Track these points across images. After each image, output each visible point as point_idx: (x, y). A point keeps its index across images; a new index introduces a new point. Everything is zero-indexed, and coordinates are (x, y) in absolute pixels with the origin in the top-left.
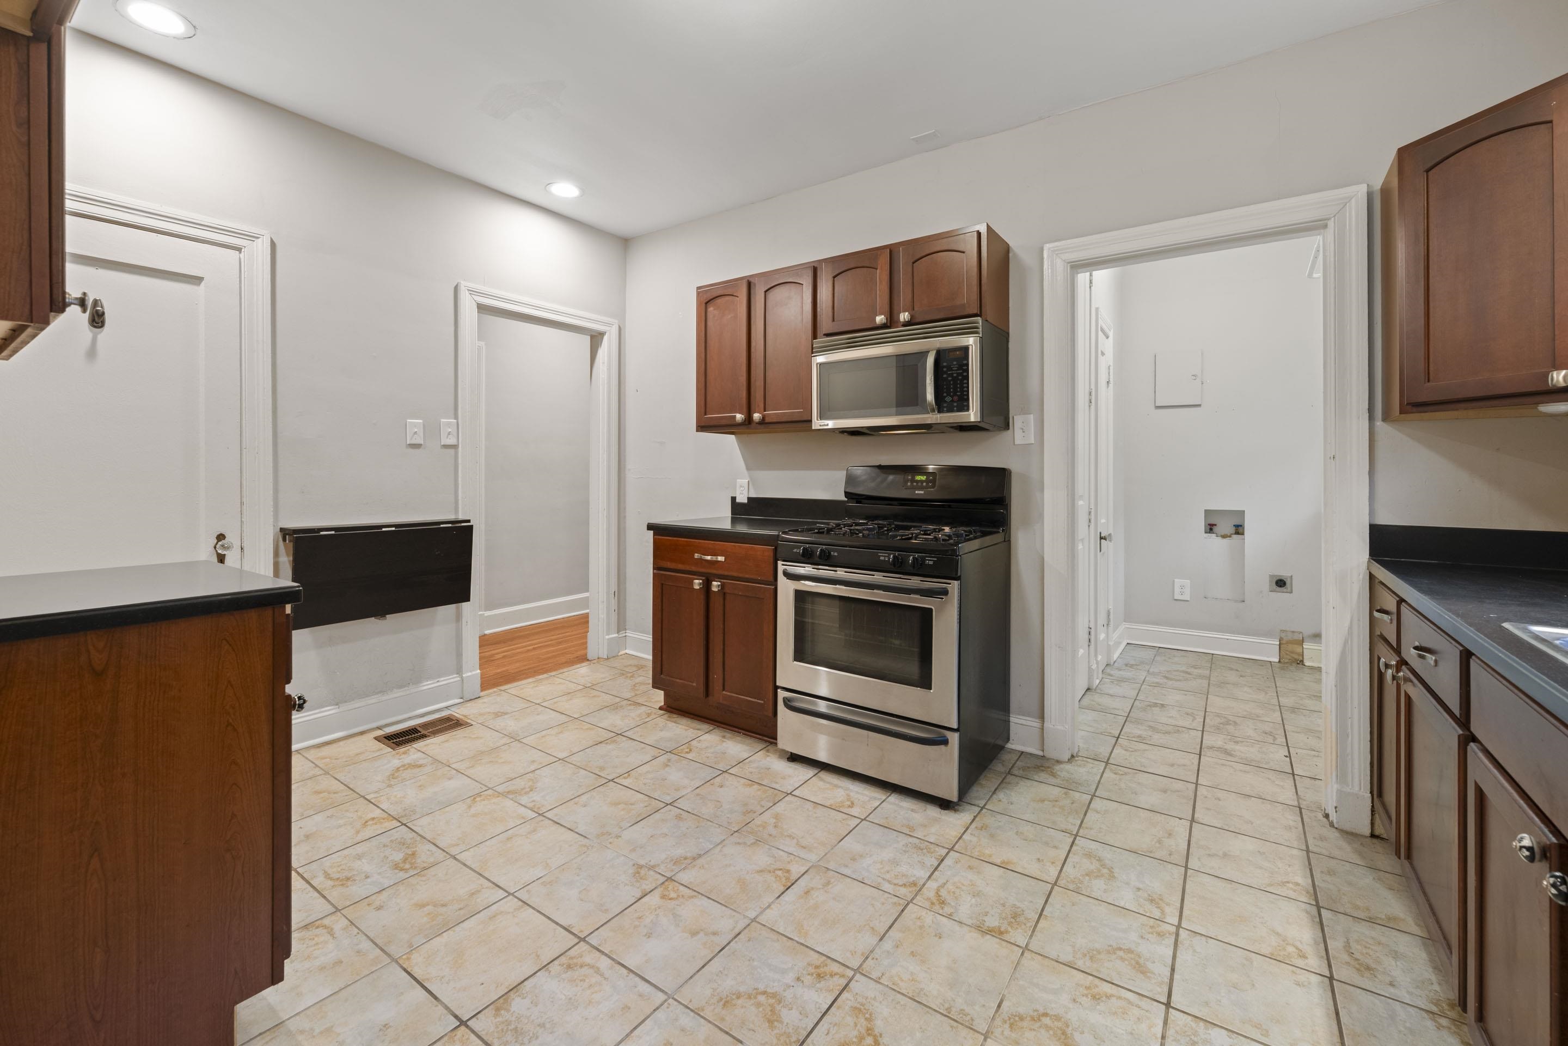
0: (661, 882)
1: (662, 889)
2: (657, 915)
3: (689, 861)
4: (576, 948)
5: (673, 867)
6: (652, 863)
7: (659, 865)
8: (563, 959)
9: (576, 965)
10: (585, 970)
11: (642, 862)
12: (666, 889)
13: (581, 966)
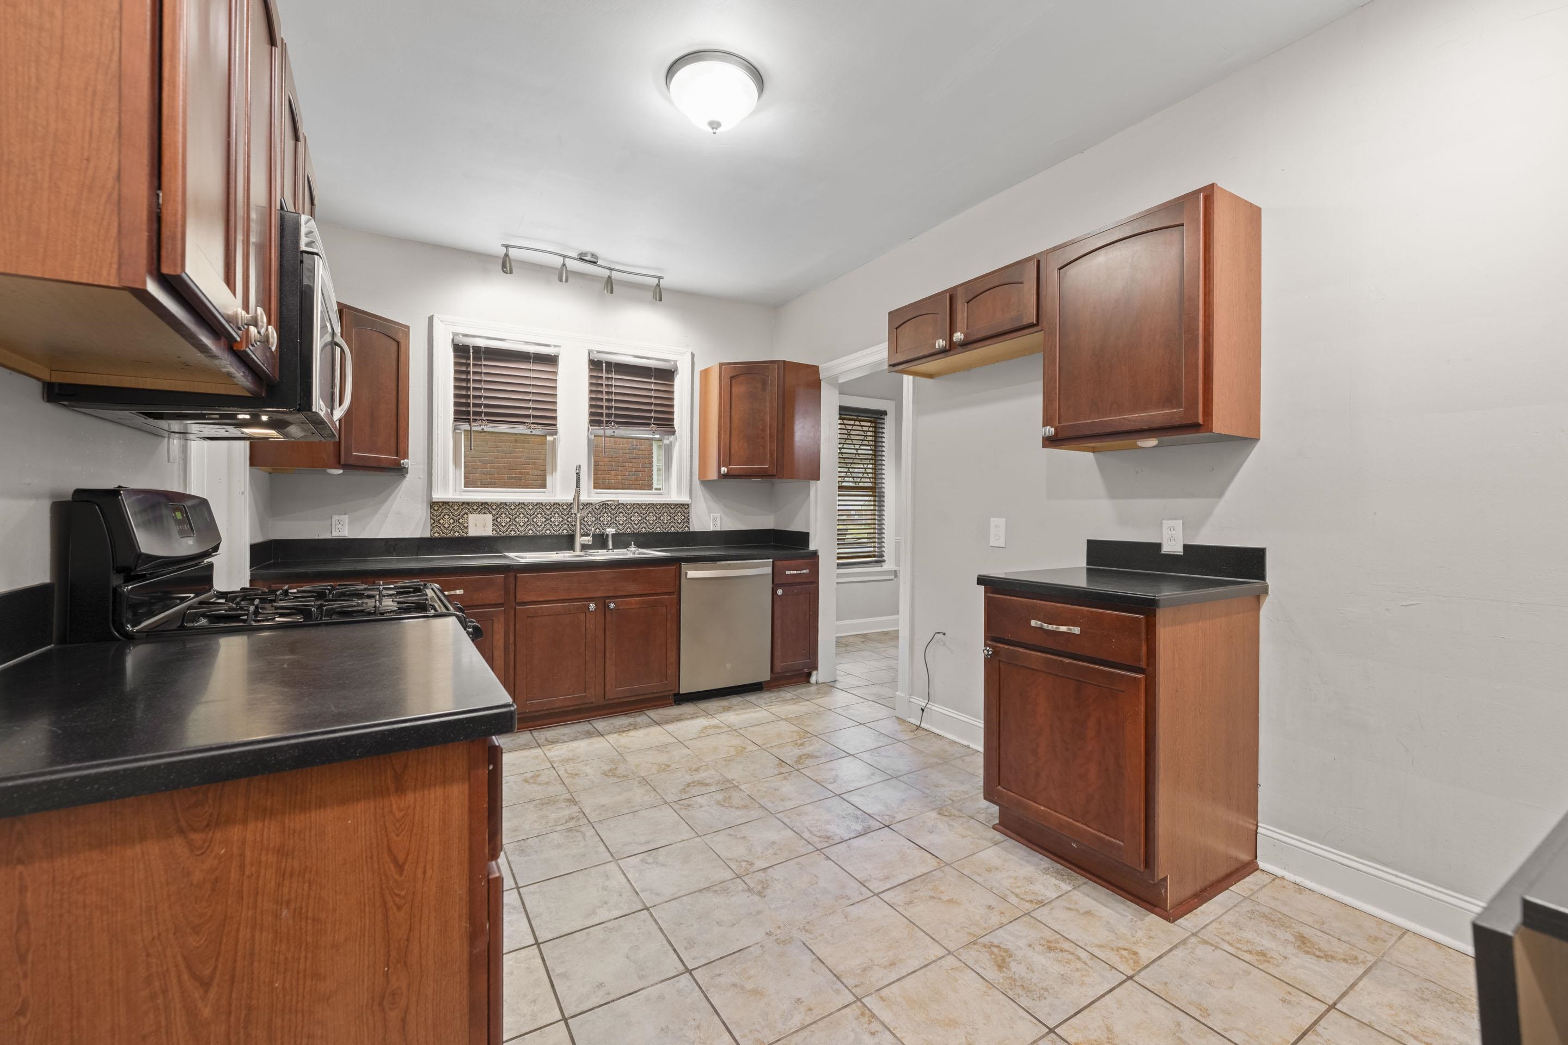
0: (747, 876)
1: (750, 870)
2: (762, 853)
3: (715, 888)
4: (824, 847)
5: (731, 886)
6: (749, 894)
7: (743, 891)
8: (832, 842)
9: (824, 838)
10: (819, 834)
11: (756, 898)
12: (747, 869)
13: (821, 836)
